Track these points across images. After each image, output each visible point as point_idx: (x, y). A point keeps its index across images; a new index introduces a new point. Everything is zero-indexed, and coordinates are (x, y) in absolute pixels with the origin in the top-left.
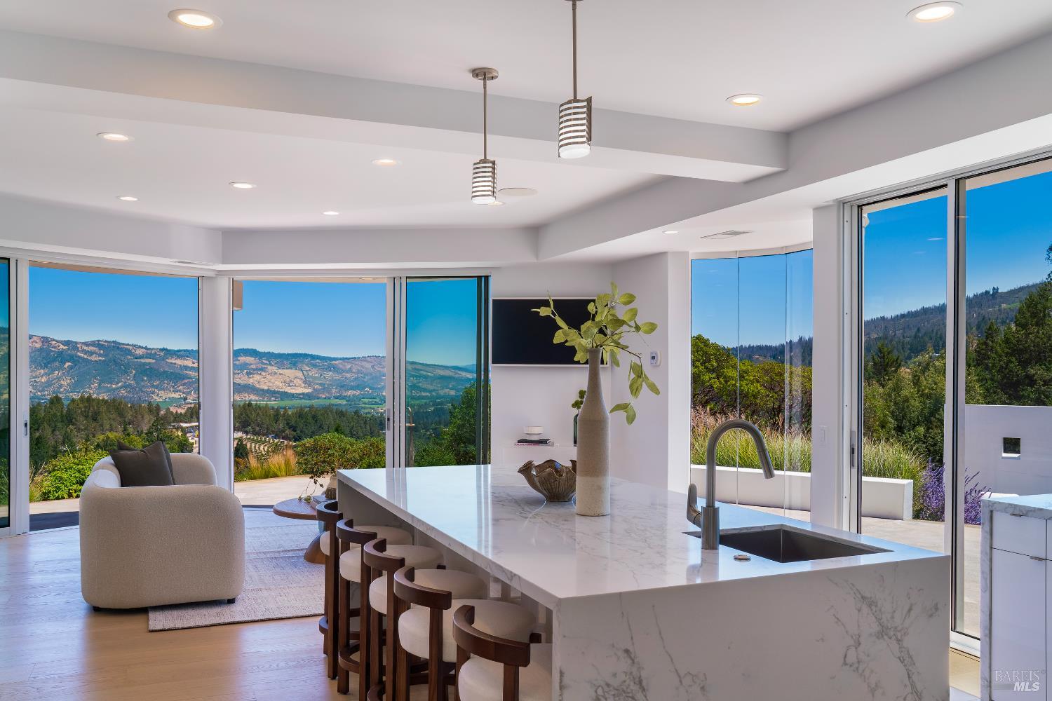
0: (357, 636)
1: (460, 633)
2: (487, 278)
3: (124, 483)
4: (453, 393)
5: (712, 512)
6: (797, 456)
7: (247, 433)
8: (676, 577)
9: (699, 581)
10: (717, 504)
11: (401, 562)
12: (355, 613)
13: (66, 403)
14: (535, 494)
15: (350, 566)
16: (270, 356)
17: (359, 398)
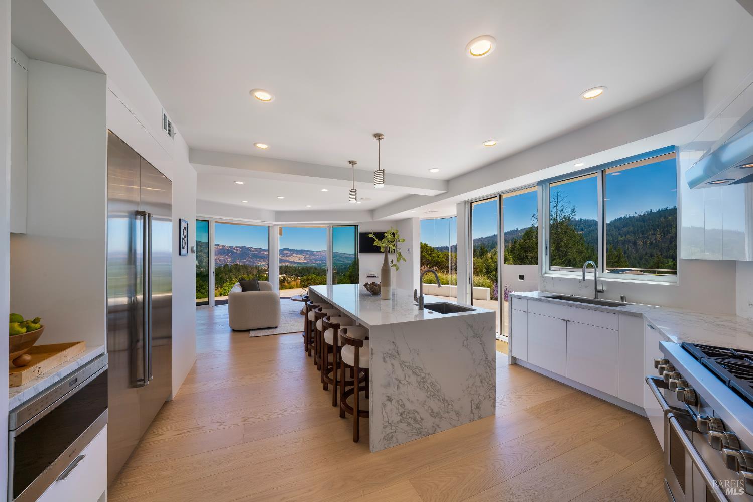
0: (313, 338)
1: (342, 338)
2: (358, 226)
3: (243, 290)
4: (350, 262)
5: (421, 298)
6: (454, 281)
7: (286, 275)
8: (411, 318)
9: (418, 320)
10: (423, 295)
11: (326, 315)
12: (313, 331)
13: (230, 266)
14: (368, 292)
15: (311, 315)
16: (293, 251)
17: (321, 263)
